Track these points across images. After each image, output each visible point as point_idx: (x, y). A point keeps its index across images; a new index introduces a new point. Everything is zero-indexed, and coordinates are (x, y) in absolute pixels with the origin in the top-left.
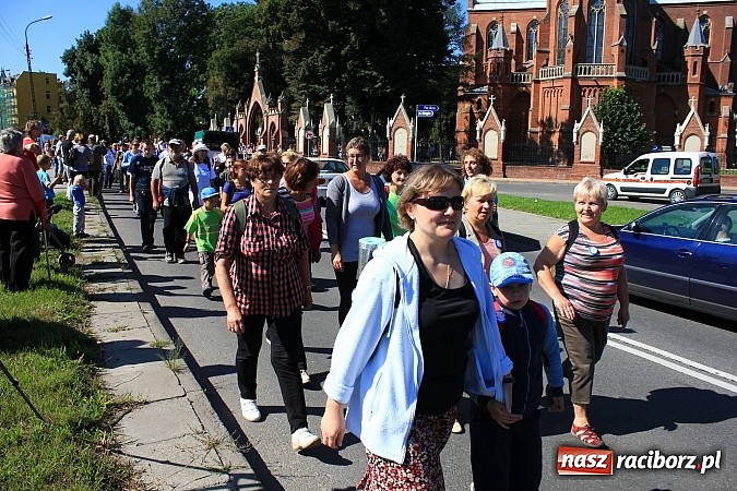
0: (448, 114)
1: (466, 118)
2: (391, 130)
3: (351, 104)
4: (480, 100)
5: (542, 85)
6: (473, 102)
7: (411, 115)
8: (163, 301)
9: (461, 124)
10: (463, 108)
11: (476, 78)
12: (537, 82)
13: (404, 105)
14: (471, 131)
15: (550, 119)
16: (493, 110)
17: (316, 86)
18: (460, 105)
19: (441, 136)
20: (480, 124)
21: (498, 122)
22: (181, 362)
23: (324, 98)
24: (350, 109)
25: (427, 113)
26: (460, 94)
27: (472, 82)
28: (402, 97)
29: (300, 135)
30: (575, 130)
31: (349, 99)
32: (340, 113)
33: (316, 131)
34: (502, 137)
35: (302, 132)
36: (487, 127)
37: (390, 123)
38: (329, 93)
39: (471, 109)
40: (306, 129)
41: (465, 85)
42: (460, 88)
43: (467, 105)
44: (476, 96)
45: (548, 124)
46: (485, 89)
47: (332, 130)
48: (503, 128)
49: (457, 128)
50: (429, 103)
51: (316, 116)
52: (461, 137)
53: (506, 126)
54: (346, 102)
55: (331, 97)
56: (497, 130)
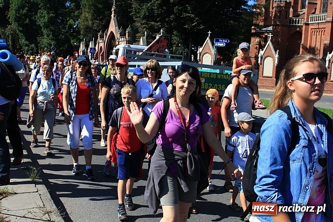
1: (257, 48)
2: (200, 55)
3: (176, 36)
4: (266, 36)
5: (311, 27)
6: (261, 37)
9: (253, 52)
10: (255, 41)
11: (265, 20)
12: (307, 24)
14: (256, 58)
16: (271, 44)
17: (153, 23)
18: (253, 39)
20: (262, 52)
21: (274, 52)
23: (158, 32)
24: (175, 39)
26: (253, 31)
27: (262, 24)
28: (209, 32)
31: (175, 32)
34: (276, 62)
36: (266, 55)
37: (200, 50)
38: (161, 28)
39: (260, 42)
41: (257, 25)
42: (253, 27)
43: (258, 40)
44: (263, 33)
46: (270, 28)
48: (277, 56)
53: (279, 54)
54: (173, 34)
55: (162, 31)
56: (273, 57)
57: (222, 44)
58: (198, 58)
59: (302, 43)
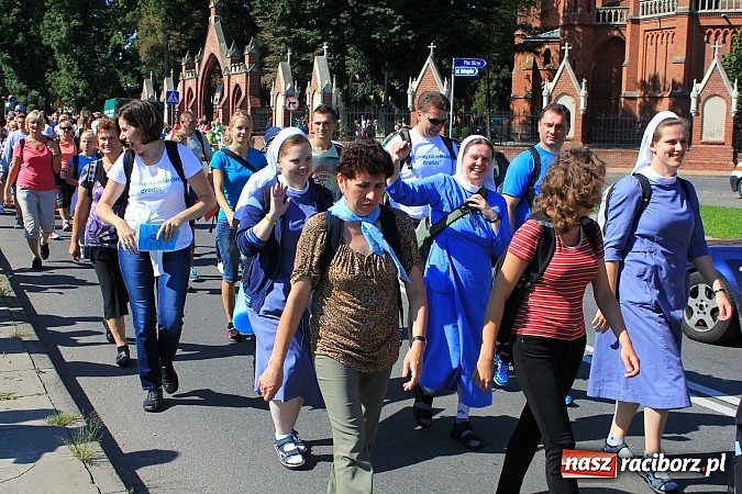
0: (499, 73)
1: (528, 76)
2: (414, 97)
3: (355, 58)
4: (548, 51)
5: (643, 27)
6: (537, 54)
7: (445, 73)
8: (69, 354)
9: (520, 86)
10: (523, 62)
11: (543, 16)
12: (635, 22)
13: (434, 58)
14: (535, 97)
15: (655, 79)
16: (568, 67)
17: (303, 31)
18: (518, 58)
19: (489, 103)
20: (548, 87)
21: (575, 83)
22: (94, 448)
23: (314, 48)
24: (353, 65)
25: (469, 72)
26: (518, 41)
27: (537, 24)
28: (432, 47)
29: (279, 104)
30: (692, 95)
31: (351, 50)
32: (338, 71)
33: (302, 97)
34: (582, 106)
35: (281, 100)
36: (559, 91)
37: (413, 85)
38: (321, 42)
39: (535, 69)
40: (287, 95)
41: (526, 27)
42: (519, 32)
43: (529, 58)
44: (542, 44)
45: (652, 87)
46: (556, 33)
47: (326, 96)
48: (583, 92)
49: (514, 92)
50: (471, 55)
51: (302, 76)
52: (520, 107)
53: (588, 89)
54: (347, 54)
55: (325, 47)
56: (574, 95)
57: (471, 71)
58: (409, 104)
59: (625, 63)
